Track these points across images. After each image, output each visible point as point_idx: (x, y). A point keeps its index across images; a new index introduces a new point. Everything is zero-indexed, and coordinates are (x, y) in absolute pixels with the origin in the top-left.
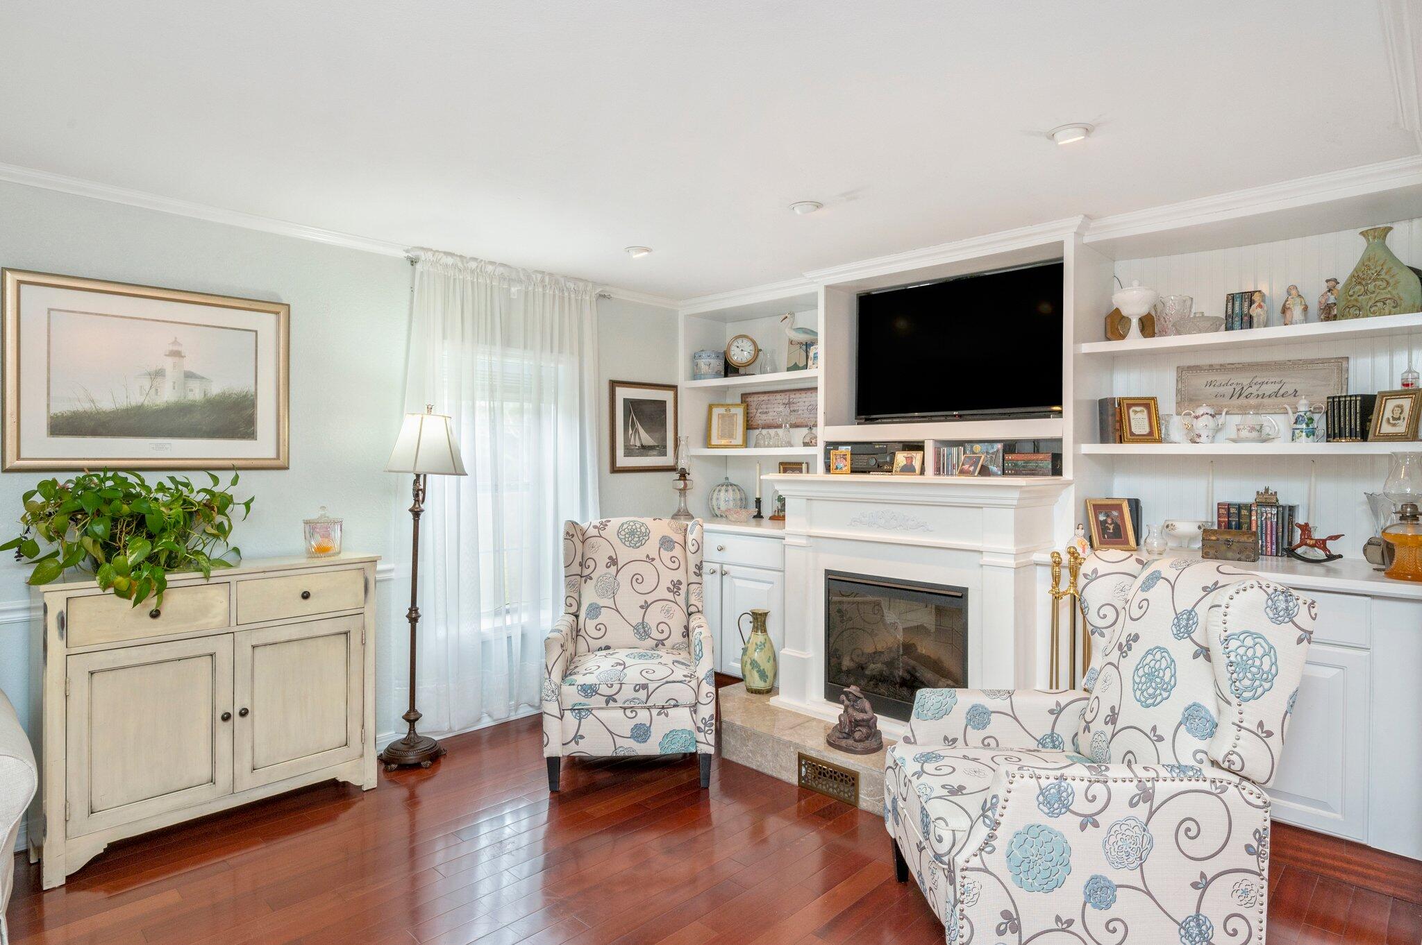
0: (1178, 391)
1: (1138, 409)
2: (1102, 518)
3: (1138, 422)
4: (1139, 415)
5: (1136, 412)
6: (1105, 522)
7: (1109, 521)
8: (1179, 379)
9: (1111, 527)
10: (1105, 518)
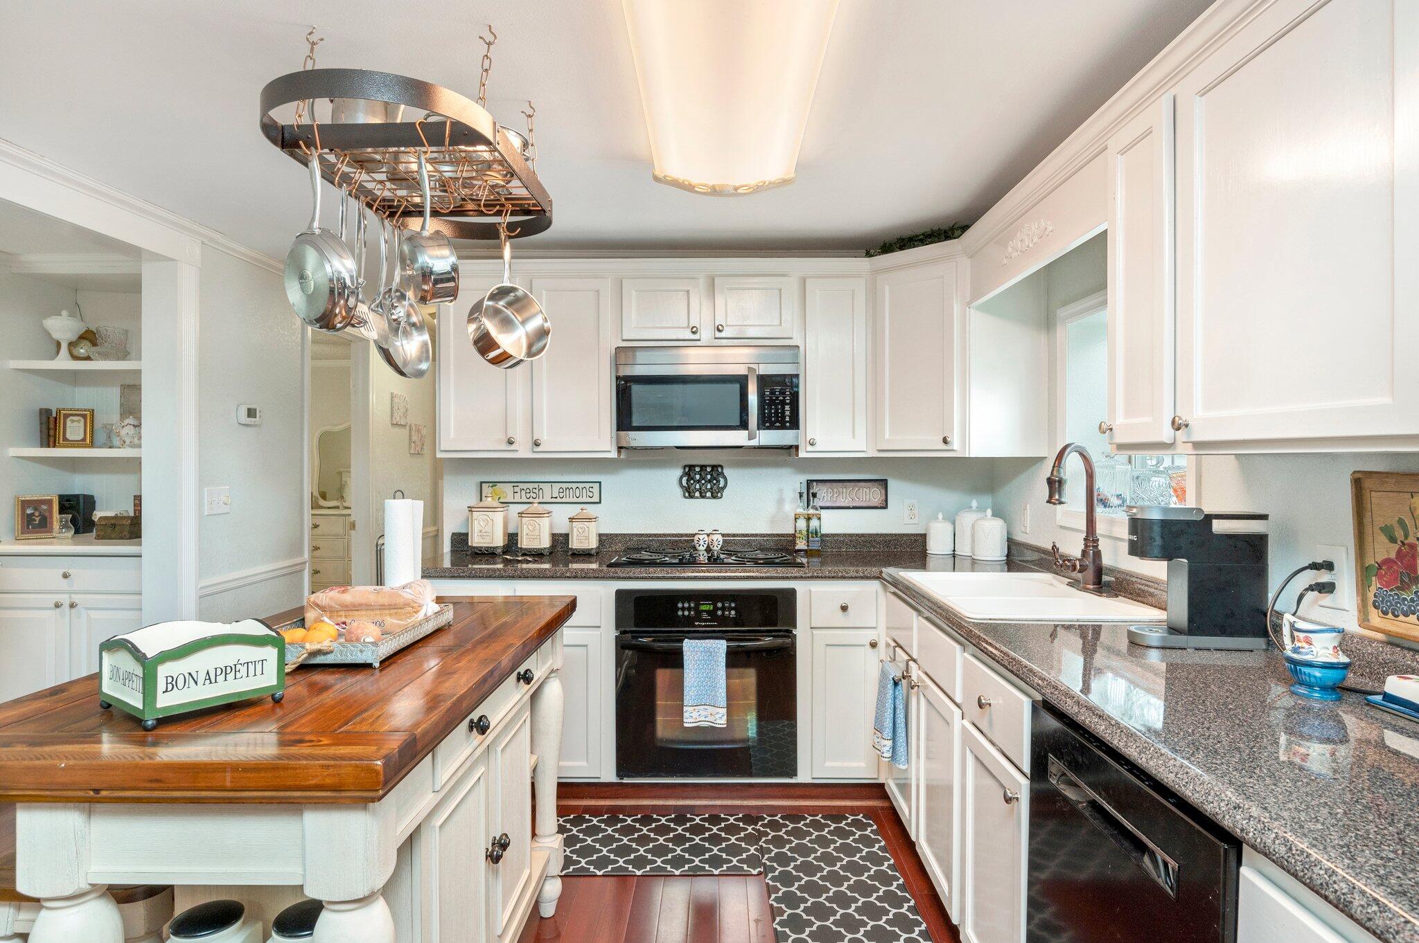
0: (122, 405)
1: (76, 418)
2: (29, 511)
3: (74, 429)
4: (76, 424)
5: (73, 421)
6: (32, 514)
7: (37, 514)
8: (122, 395)
9: (38, 519)
10: (32, 512)
